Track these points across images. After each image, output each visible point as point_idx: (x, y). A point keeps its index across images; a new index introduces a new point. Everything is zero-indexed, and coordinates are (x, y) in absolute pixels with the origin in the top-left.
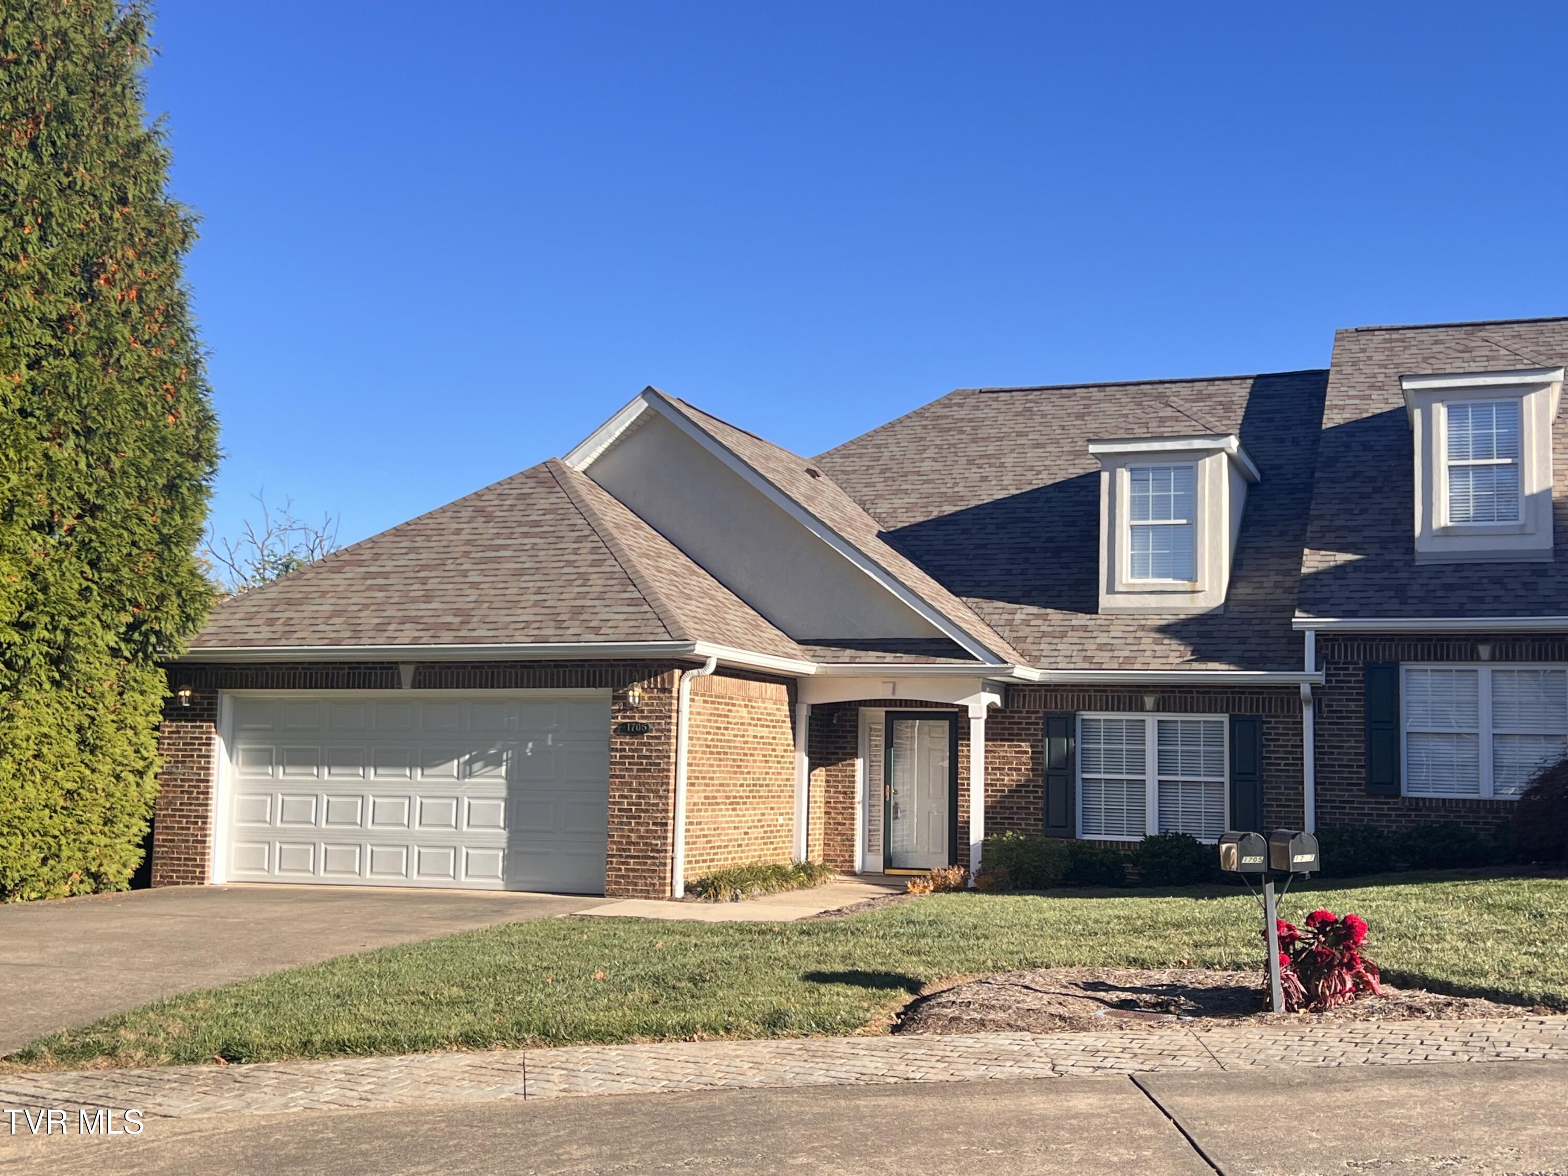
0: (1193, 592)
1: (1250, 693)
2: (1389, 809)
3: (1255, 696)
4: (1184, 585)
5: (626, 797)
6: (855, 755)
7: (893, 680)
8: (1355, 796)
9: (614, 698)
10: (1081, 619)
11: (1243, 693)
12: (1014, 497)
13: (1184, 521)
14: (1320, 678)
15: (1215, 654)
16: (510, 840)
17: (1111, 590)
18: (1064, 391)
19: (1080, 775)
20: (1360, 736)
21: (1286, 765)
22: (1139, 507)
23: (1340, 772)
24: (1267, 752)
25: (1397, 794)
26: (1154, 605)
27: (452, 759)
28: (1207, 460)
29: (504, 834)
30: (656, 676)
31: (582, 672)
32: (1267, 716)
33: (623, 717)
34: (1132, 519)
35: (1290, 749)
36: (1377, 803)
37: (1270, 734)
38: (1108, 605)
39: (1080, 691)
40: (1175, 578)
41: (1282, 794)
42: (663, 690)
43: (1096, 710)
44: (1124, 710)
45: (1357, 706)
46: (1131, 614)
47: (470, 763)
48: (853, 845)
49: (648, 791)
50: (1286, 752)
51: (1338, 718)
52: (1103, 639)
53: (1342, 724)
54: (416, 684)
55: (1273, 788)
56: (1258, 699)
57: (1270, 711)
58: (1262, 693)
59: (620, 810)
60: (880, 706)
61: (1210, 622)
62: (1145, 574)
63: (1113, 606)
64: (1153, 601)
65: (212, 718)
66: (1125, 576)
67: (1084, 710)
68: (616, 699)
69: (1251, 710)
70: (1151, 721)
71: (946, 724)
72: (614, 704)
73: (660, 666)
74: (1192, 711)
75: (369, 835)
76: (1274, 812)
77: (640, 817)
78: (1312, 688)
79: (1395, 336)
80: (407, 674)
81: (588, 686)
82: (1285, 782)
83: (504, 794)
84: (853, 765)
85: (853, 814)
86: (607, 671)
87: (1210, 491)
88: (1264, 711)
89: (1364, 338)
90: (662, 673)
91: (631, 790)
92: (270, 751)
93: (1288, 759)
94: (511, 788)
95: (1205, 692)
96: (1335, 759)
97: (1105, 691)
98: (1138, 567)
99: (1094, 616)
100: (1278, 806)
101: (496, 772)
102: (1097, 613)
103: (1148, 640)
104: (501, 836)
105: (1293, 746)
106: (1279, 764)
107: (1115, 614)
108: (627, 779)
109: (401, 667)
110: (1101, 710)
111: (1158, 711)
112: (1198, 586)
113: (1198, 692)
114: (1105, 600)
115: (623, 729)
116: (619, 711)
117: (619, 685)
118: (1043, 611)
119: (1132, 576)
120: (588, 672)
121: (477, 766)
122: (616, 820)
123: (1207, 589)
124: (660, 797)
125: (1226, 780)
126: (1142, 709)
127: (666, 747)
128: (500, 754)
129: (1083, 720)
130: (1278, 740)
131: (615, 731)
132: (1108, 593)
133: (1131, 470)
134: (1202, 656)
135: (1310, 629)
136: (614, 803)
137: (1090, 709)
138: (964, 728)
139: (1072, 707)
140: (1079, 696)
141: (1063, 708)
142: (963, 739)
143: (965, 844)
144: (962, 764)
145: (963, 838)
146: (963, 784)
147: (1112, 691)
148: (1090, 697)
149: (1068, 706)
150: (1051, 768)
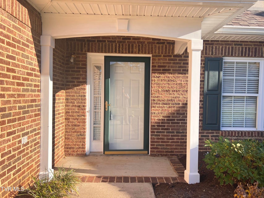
6: (85, 82)
19: (222, 94)
39: (226, 44)
43: (235, 56)
48: (85, 138)
67: (228, 56)
71: (143, 64)
84: (85, 89)
85: (85, 119)
97: (241, 45)
110: (238, 56)
137: (232, 56)
138: (155, 66)
139: (222, 54)
140: (226, 48)
141: (216, 54)
142: (155, 73)
143: (156, 135)
144: (154, 88)
145: (154, 132)
146: (154, 100)
147: (245, 45)
148: (232, 48)
149: (219, 53)
150: (208, 90)
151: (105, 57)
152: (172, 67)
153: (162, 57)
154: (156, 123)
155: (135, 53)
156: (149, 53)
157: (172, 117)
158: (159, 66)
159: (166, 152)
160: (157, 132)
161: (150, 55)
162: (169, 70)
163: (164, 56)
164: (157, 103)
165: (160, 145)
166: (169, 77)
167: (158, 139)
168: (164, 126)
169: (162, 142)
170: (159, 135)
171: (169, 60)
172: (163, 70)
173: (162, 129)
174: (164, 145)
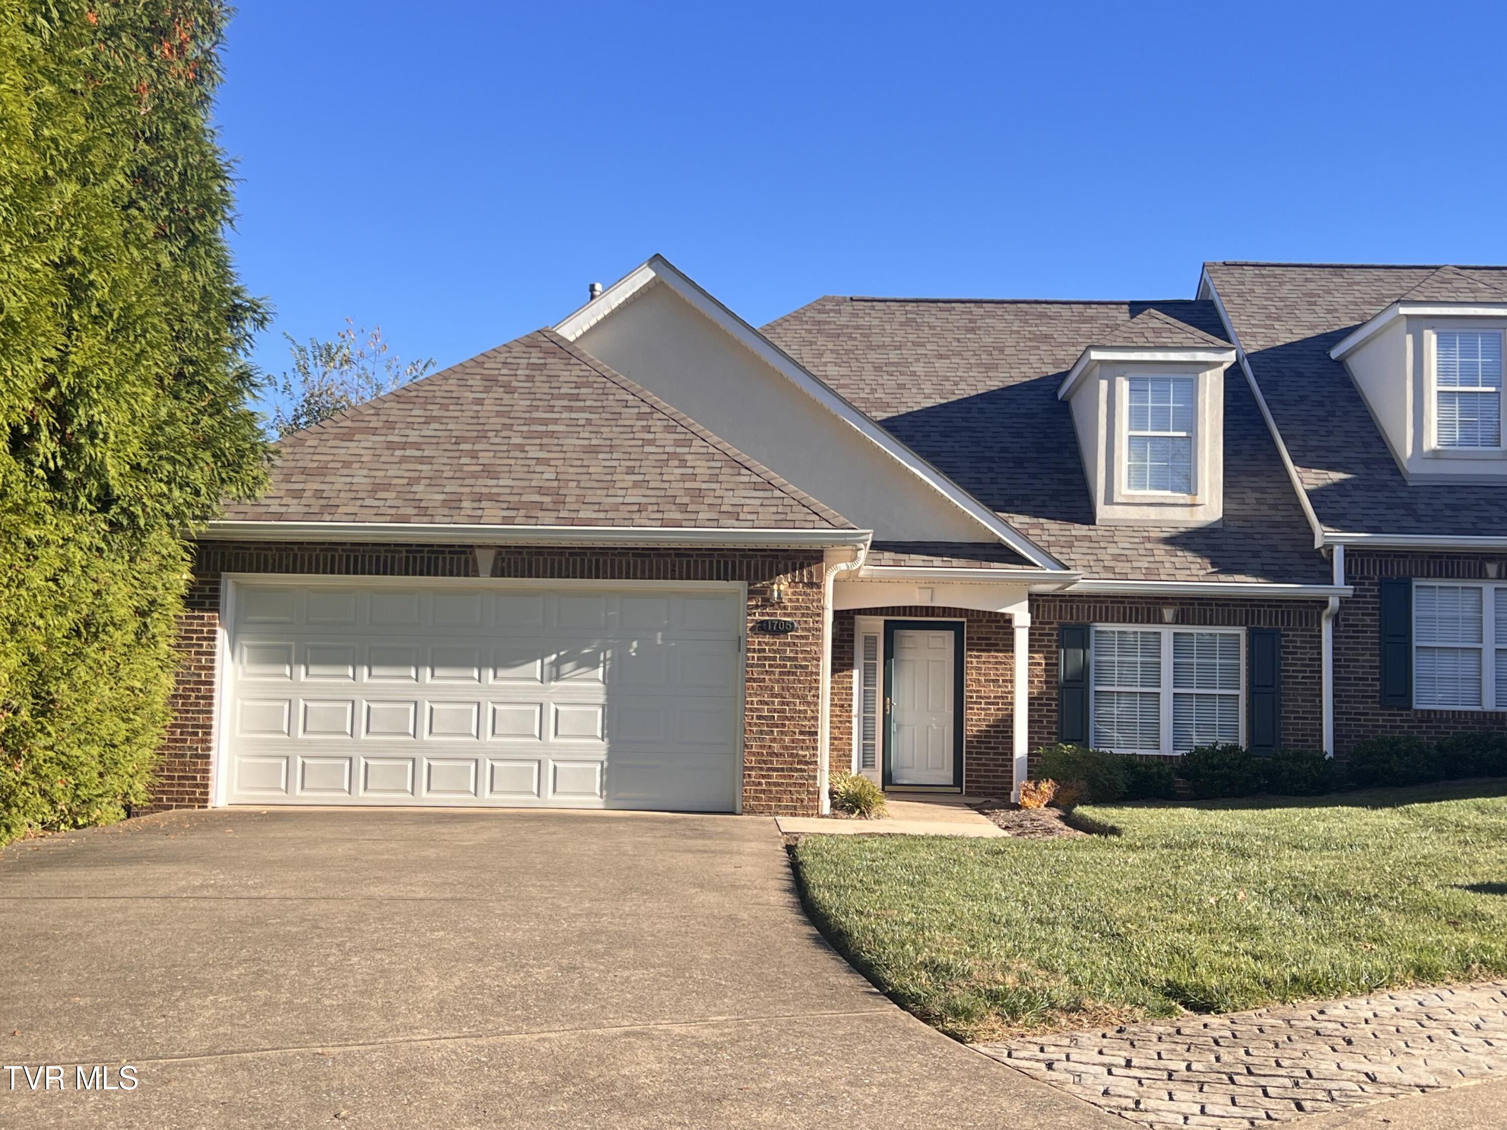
0: (1193, 505)
1: (1269, 606)
2: (1401, 721)
3: (1274, 610)
4: (1182, 497)
5: (766, 703)
6: (851, 666)
7: (931, 585)
8: (1370, 708)
9: (750, 592)
10: (1080, 530)
11: (1263, 606)
12: (941, 406)
13: (1184, 434)
14: (1349, 591)
15: (1235, 567)
16: (611, 753)
17: (1109, 500)
18: (940, 305)
19: (1094, 688)
20: (1375, 649)
21: (1303, 678)
22: (1137, 418)
23: (1355, 685)
24: (1285, 665)
25: (1409, 707)
26: (1153, 517)
27: (535, 660)
28: (1208, 373)
29: (604, 745)
30: (801, 568)
31: (711, 563)
32: (1285, 630)
33: (762, 614)
34: (1130, 429)
35: (1307, 662)
36: (1390, 715)
37: (1288, 647)
38: (1106, 516)
39: (1096, 602)
40: (1173, 490)
41: (1299, 707)
42: (811, 585)
43: (1113, 621)
44: (1142, 622)
45: (1372, 620)
46: (1131, 527)
47: (557, 664)
48: (850, 761)
49: (793, 696)
50: (1303, 665)
51: (1354, 632)
52: (1113, 550)
53: (1358, 637)
54: (499, 572)
55: (1290, 700)
56: (1277, 612)
57: (1289, 624)
58: (1281, 606)
59: (759, 717)
60: (881, 615)
61: (1212, 535)
62: (1143, 487)
63: (1111, 517)
64: (1153, 514)
65: (215, 607)
66: (1123, 489)
67: (1101, 621)
68: (752, 593)
69: (1271, 623)
70: (1167, 633)
71: (952, 633)
72: (749, 599)
73: (806, 558)
74: (1211, 624)
75: (426, 747)
76: (1291, 724)
77: (784, 725)
78: (1341, 602)
79: (1264, 272)
80: (486, 560)
81: (718, 578)
82: (1300, 695)
83: (602, 699)
84: (851, 677)
85: (851, 728)
86: (741, 562)
87: (1210, 404)
88: (1283, 624)
89: (1237, 272)
90: (809, 565)
91: (773, 695)
92: (288, 648)
93: (1305, 672)
94: (609, 693)
95: (1223, 605)
96: (1352, 673)
97: (1123, 602)
98: (1137, 478)
99: (1091, 527)
100: (1295, 718)
101: (591, 674)
102: (1094, 524)
103: (1161, 551)
104: (600, 748)
105: (1310, 659)
106: (1297, 677)
107: (1113, 527)
108: (768, 683)
109: (478, 552)
110: (1118, 622)
111: (1177, 623)
112: (1198, 500)
113: (1217, 605)
114: (1102, 512)
115: (762, 628)
116: (757, 607)
117: (756, 578)
118: (1035, 520)
119: (1129, 486)
120: (719, 562)
121: (568, 667)
122: (755, 729)
123: (1207, 503)
124: (809, 704)
125: (1242, 693)
126: (1161, 622)
127: (814, 648)
128: (596, 654)
129: (1097, 632)
130: (1296, 653)
131: (752, 629)
132: (1105, 504)
133: (1130, 380)
134: (1224, 566)
135: (1338, 544)
136: (751, 710)
137: (1107, 621)
138: (972, 639)
139: (1089, 618)
140: (1095, 607)
141: (1078, 618)
142: (972, 650)
143: (974, 759)
144: (970, 675)
145: (971, 753)
146: (972, 697)
147: (1129, 603)
148: (1107, 608)
149: (1083, 617)
150: (1066, 681)
151: (885, 621)
152: (1001, 639)
153: (984, 623)
154: (975, 736)
155: (938, 616)
156: (961, 616)
157: (1004, 726)
158: (979, 639)
159: (994, 788)
160: (977, 753)
161: (964, 620)
162: (997, 645)
163: (988, 621)
164: (976, 703)
165: (982, 776)
166: (996, 657)
167: (978, 765)
168: (990, 743)
169: (986, 771)
170: (980, 759)
171: (997, 627)
172: (987, 645)
173: (986, 748)
174: (989, 777)
